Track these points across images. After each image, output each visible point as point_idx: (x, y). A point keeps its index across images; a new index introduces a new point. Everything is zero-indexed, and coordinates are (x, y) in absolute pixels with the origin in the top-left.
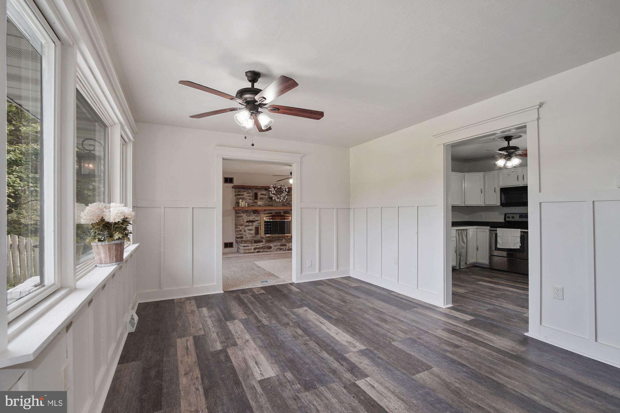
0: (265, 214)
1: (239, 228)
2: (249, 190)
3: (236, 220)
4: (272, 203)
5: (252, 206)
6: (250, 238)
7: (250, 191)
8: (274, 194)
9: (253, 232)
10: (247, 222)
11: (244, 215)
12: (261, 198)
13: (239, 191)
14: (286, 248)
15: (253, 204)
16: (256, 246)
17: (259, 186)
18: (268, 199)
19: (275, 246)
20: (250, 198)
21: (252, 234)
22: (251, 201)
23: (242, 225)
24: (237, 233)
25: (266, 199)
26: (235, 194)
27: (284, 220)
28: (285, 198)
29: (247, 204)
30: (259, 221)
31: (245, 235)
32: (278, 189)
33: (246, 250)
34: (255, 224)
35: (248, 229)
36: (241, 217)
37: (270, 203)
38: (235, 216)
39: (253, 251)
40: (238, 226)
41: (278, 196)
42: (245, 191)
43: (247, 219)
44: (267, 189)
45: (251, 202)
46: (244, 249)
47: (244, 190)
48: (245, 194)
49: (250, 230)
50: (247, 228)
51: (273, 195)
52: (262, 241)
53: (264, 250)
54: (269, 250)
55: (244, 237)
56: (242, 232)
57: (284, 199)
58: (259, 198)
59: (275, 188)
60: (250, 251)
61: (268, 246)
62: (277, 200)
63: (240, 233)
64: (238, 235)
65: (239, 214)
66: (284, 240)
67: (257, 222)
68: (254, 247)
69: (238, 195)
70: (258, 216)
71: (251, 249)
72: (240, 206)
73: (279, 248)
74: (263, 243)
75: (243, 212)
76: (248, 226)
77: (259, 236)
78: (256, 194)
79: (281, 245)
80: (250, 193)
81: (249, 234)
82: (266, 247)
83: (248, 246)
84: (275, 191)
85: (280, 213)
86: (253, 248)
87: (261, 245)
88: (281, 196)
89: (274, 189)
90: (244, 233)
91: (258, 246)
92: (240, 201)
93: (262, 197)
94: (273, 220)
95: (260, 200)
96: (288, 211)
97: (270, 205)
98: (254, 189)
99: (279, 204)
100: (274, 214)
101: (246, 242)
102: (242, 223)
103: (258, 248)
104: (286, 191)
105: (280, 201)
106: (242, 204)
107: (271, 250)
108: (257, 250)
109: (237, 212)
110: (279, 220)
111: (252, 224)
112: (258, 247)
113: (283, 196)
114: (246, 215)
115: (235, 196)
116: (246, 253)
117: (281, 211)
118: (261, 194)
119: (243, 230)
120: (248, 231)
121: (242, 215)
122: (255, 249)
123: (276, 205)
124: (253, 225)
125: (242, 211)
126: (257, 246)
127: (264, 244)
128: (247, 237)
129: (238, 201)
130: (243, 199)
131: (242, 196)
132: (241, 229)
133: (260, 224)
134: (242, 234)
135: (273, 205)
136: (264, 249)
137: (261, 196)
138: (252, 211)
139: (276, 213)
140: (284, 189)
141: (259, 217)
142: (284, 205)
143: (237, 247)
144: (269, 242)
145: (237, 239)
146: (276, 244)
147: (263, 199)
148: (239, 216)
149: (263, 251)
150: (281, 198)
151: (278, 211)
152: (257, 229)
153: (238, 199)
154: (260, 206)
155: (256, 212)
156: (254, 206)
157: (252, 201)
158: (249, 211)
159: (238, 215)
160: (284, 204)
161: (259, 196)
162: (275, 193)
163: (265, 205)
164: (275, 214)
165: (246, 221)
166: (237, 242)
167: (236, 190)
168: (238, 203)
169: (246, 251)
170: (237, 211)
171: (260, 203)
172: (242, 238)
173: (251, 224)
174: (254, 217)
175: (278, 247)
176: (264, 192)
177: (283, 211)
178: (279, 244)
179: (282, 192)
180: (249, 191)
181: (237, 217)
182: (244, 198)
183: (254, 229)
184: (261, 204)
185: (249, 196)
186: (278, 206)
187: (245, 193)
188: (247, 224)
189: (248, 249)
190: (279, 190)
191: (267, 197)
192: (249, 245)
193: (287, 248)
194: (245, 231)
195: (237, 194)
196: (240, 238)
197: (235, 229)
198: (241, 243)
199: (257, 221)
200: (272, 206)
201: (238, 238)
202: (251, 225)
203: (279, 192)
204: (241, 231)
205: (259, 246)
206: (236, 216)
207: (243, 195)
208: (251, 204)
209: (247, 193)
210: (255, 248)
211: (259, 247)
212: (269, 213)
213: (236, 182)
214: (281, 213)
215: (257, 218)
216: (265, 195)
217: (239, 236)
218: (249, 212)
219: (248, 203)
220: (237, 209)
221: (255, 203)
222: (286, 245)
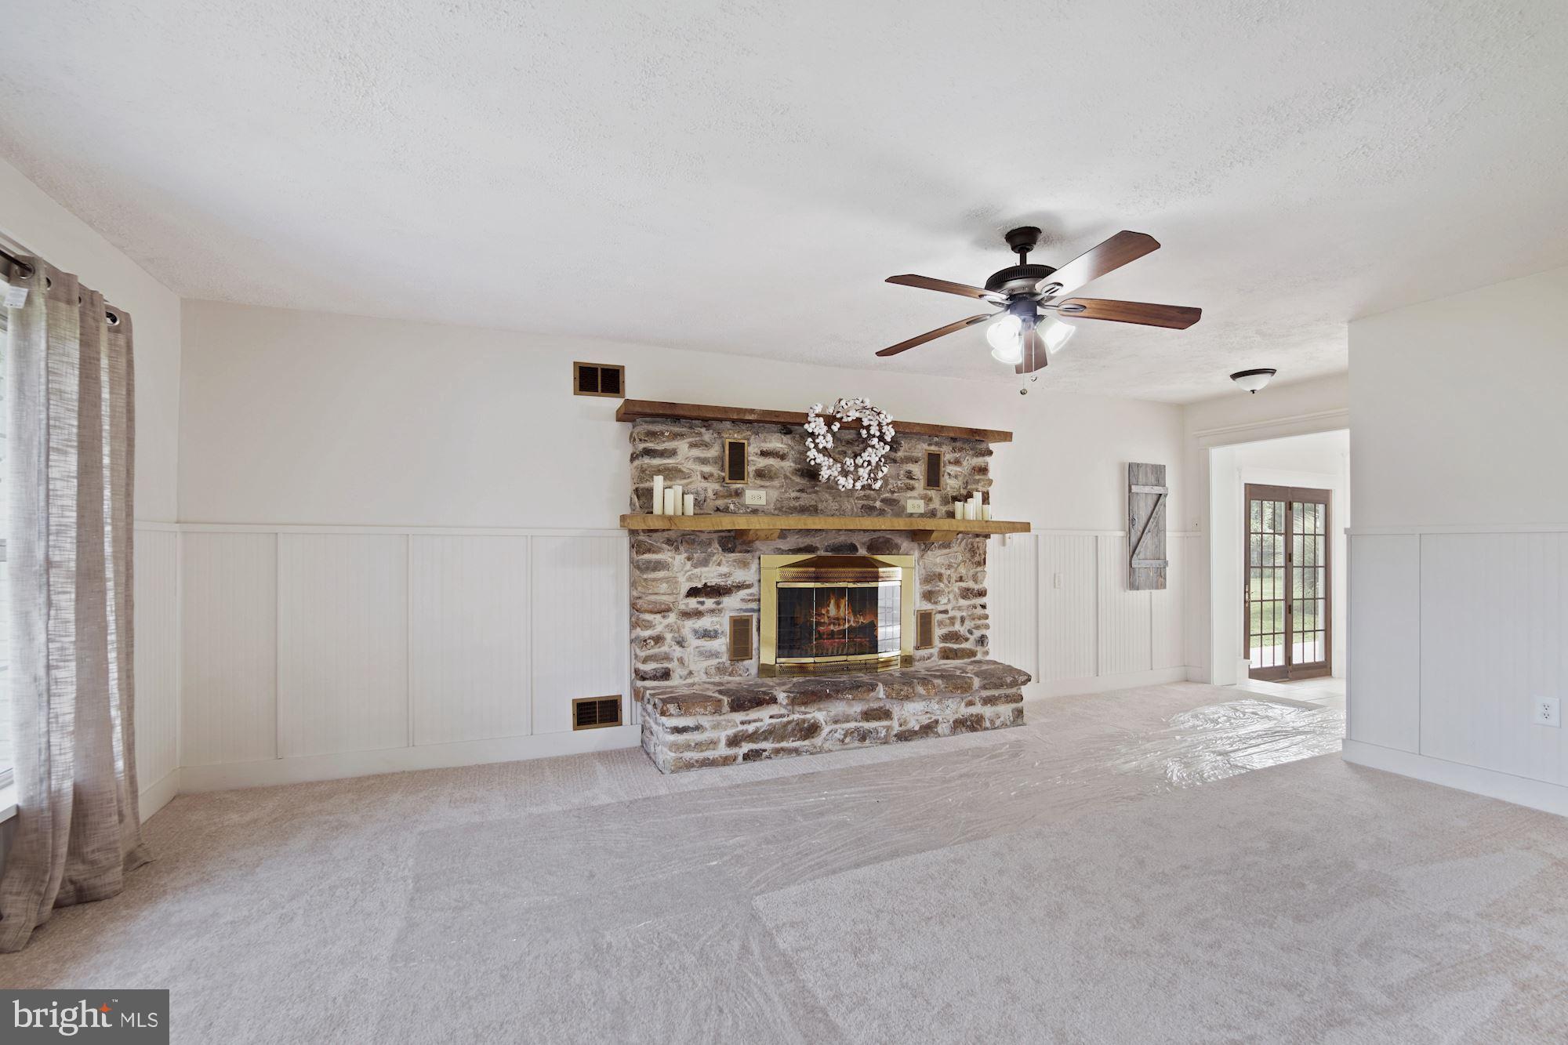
0: (781, 552)
1: (649, 625)
2: (703, 430)
3: (633, 584)
4: (813, 496)
5: (718, 509)
6: (704, 678)
7: (707, 436)
8: (824, 451)
9: (721, 644)
10: (693, 592)
11: (678, 557)
12: (760, 474)
13: (652, 435)
14: (888, 728)
15: (720, 503)
16: (741, 728)
17: (752, 411)
18: (797, 479)
19: (836, 722)
20: (707, 469)
21: (715, 655)
22: (712, 487)
23: (664, 611)
24: (643, 654)
25: (786, 477)
26: (630, 450)
27: (873, 585)
28: (880, 475)
29: (690, 499)
30: (749, 586)
31: (681, 661)
32: (845, 426)
33: (688, 747)
34: (733, 604)
35: (696, 632)
36: (658, 566)
37: (806, 499)
38: (632, 561)
39: (723, 750)
40: (648, 617)
41: (849, 461)
42: (682, 436)
43: (690, 579)
44: (790, 424)
45: (710, 494)
46: (675, 747)
47: (676, 429)
48: (684, 452)
49: (707, 635)
50: (690, 624)
51: (820, 459)
52: (774, 700)
53: (784, 744)
54: (806, 742)
55: (678, 672)
56: (665, 649)
57: (876, 480)
58: (750, 469)
59: (829, 420)
60: (710, 754)
61: (804, 721)
62: (842, 480)
63: (656, 650)
64: (645, 661)
65: (649, 551)
66: (881, 688)
67: (743, 593)
68: (731, 732)
69: (648, 452)
70: (745, 565)
71: (713, 743)
72: (657, 509)
73: (857, 729)
74: (774, 710)
75: (669, 542)
76: (698, 614)
77: (751, 665)
78: (737, 453)
79: (868, 716)
80: (706, 445)
81: (701, 654)
82: (790, 728)
83: (697, 728)
84: (829, 437)
85: (853, 548)
86: (723, 735)
87: (763, 718)
88: (859, 461)
89: (825, 428)
90: (677, 652)
91: (749, 722)
92: (658, 482)
93: (769, 468)
94: (819, 585)
95: (759, 482)
96: (888, 541)
97: (803, 510)
98: (728, 424)
99: (847, 505)
100: (822, 553)
101: (684, 703)
102: (664, 598)
103: (752, 737)
104: (881, 438)
105: (858, 485)
106: (669, 499)
107: (818, 741)
108: (746, 747)
109: (640, 541)
110: (851, 585)
111: (718, 603)
112: (751, 728)
113: (869, 463)
114: (689, 559)
115: (634, 457)
116: (689, 766)
117: (856, 540)
118: (764, 454)
119: (669, 636)
120: (693, 642)
121: (665, 556)
122: (733, 742)
123: (834, 506)
124: (720, 611)
125: (666, 535)
126: (745, 727)
127: (783, 711)
128: (691, 673)
129: (647, 485)
130: (671, 474)
131: (669, 457)
132: (658, 629)
133: (754, 605)
134: (667, 658)
135: (820, 506)
136: (782, 738)
137: (763, 463)
138: (715, 536)
139: (832, 550)
140: (874, 430)
141: (754, 566)
142: (869, 510)
143: (640, 720)
144: (805, 704)
145: (640, 684)
146: (838, 707)
147: (771, 478)
148: (649, 562)
149: (777, 751)
150: (861, 470)
151: (842, 539)
152: (741, 631)
153: (645, 474)
154: (755, 511)
155: (736, 541)
156: (726, 510)
157: (717, 487)
158: (704, 537)
159: (647, 556)
160: (871, 503)
161: (754, 461)
162: (830, 445)
163: (782, 509)
164: (830, 554)
165: (685, 587)
166: (638, 695)
167: (639, 429)
168: (644, 496)
169: (689, 755)
170: (642, 537)
171: (755, 495)
172: (666, 675)
173: (710, 603)
174: (724, 569)
175: (852, 725)
176: (777, 442)
177: (866, 538)
178: (858, 708)
179: (865, 444)
180: (700, 434)
181: (638, 568)
182: (680, 471)
183: (726, 627)
184: (763, 502)
185: (704, 461)
186: (842, 513)
187: (682, 446)
188: (693, 603)
189: (699, 746)
190: (850, 435)
191: (788, 465)
192: (705, 721)
193: (896, 729)
194: (681, 643)
195: (642, 446)
196: (655, 678)
197: (634, 625)
198: (663, 713)
199: (740, 587)
200: (812, 510)
201: (643, 679)
202: (712, 611)
203: (848, 442)
204: (658, 639)
205: (758, 724)
206: (635, 565)
207: (673, 453)
208: (711, 504)
209: (692, 445)
210: (736, 736)
211: (757, 729)
212: (802, 546)
213: (635, 388)
214: (857, 550)
215: (740, 575)
216: (783, 457)
217: (649, 667)
218: (702, 541)
219: (697, 493)
220: (639, 525)
221: (730, 496)
222: (886, 715)
